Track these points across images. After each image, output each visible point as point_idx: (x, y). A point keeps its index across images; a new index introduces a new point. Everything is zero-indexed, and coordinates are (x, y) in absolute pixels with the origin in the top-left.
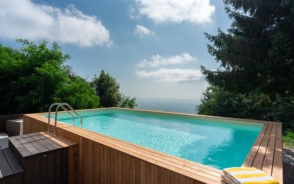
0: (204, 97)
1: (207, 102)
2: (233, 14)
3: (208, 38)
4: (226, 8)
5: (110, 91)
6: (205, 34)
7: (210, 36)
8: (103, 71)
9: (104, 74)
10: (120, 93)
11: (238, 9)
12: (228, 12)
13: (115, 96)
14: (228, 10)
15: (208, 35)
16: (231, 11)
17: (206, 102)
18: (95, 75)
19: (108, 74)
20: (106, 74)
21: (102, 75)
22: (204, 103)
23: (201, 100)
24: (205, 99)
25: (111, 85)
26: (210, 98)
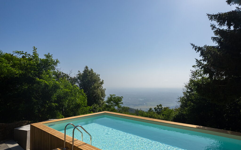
0: (186, 90)
1: (190, 94)
2: (218, 30)
3: (194, 48)
4: (212, 26)
5: (95, 88)
6: (192, 44)
7: (196, 47)
8: (87, 67)
9: (88, 70)
10: (103, 88)
11: (222, 25)
12: (213, 29)
13: (99, 92)
14: (213, 27)
15: (194, 45)
16: (216, 28)
17: (188, 94)
18: (79, 72)
19: (92, 70)
20: (90, 70)
21: (85, 70)
22: (187, 96)
23: (184, 93)
24: (187, 92)
25: (95, 81)
26: (192, 91)
